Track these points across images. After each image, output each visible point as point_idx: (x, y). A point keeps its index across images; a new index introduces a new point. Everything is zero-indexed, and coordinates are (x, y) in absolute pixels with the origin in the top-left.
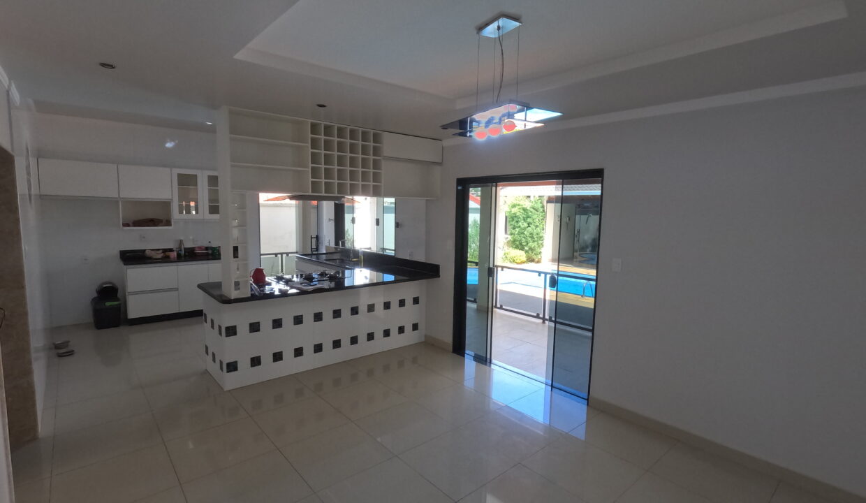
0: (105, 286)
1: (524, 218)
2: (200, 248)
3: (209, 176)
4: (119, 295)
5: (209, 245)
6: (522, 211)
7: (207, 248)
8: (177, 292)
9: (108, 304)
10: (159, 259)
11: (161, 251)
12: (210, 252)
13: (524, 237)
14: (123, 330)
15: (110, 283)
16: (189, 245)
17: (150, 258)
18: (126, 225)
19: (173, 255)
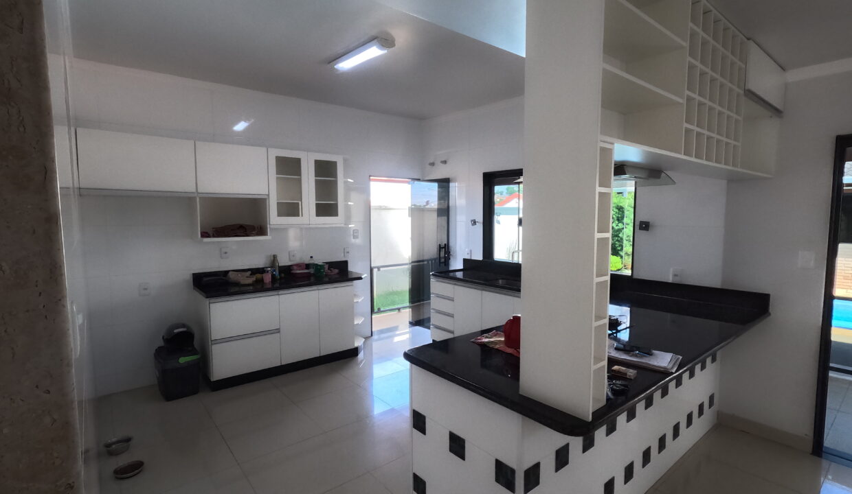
0: (176, 331)
1: (618, 217)
2: (299, 265)
3: (317, 162)
4: (196, 343)
5: (312, 262)
6: (617, 210)
7: (308, 266)
8: (278, 334)
9: (183, 360)
10: (249, 285)
11: (250, 272)
12: (312, 271)
13: (617, 240)
14: (207, 399)
15: (184, 326)
16: (284, 261)
17: (237, 284)
18: (205, 235)
19: (267, 278)
